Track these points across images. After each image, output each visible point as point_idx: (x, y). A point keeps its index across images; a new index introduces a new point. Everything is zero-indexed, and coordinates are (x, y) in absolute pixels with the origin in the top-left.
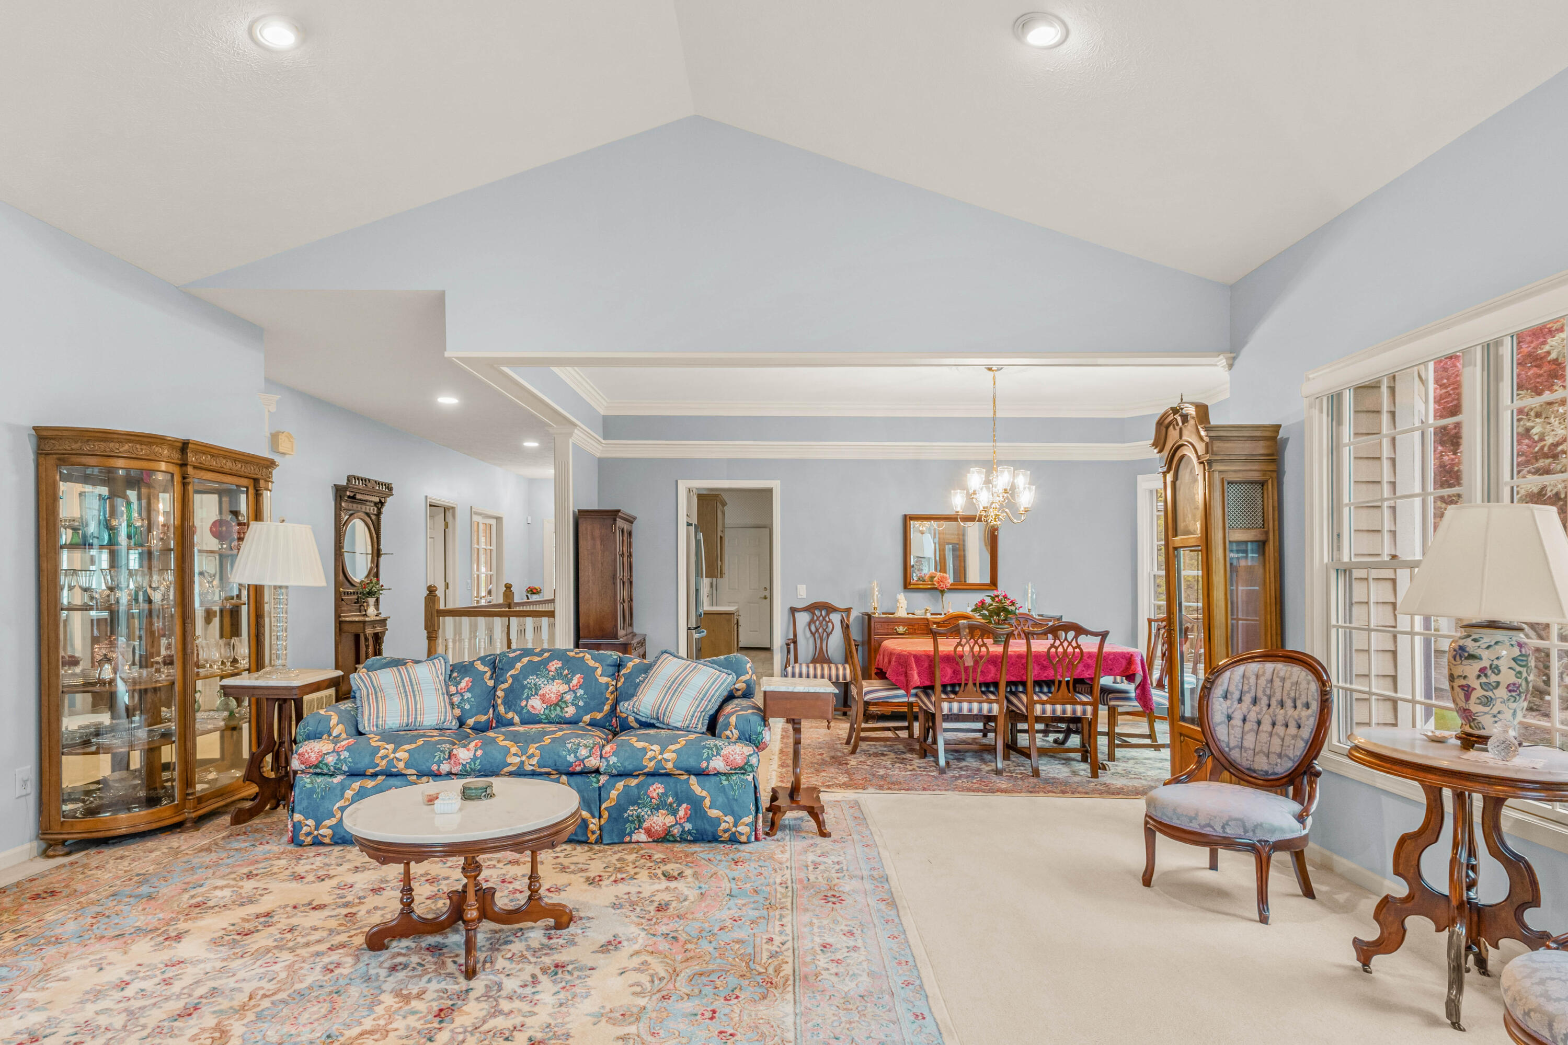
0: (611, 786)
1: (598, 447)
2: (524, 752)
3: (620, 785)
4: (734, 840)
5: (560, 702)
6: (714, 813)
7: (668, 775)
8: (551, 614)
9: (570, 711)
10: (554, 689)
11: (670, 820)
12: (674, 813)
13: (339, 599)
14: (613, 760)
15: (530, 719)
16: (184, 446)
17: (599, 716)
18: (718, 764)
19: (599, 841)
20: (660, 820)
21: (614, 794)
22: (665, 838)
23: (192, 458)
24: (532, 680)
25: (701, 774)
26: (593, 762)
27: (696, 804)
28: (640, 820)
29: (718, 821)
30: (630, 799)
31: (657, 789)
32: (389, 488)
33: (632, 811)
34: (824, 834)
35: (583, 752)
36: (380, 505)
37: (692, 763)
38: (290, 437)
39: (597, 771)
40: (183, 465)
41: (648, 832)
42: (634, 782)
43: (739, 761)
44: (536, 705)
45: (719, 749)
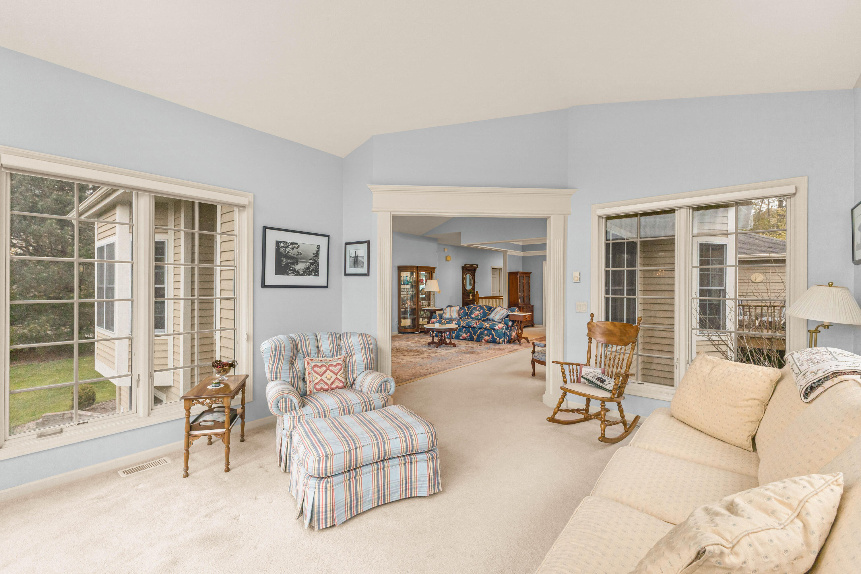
0: (478, 330)
1: (520, 254)
2: (463, 322)
3: (480, 330)
4: (499, 343)
5: (478, 315)
6: (496, 337)
7: (488, 329)
8: (502, 299)
9: (479, 317)
10: (477, 313)
11: (488, 338)
12: (489, 337)
13: (463, 294)
14: (478, 325)
15: (472, 318)
16: (417, 267)
17: (485, 319)
18: (497, 328)
19: (475, 341)
20: (487, 338)
21: (478, 332)
22: (487, 342)
23: (419, 269)
24: (474, 311)
25: (494, 329)
26: (475, 326)
27: (493, 335)
28: (483, 337)
29: (496, 339)
30: (481, 333)
31: (486, 332)
32: (477, 265)
33: (481, 336)
34: (520, 345)
35: (473, 323)
36: (475, 270)
37: (492, 327)
38: (450, 257)
39: (475, 328)
40: (417, 270)
41: (484, 340)
42: (482, 330)
43: (501, 327)
44: (473, 316)
45: (497, 325)
